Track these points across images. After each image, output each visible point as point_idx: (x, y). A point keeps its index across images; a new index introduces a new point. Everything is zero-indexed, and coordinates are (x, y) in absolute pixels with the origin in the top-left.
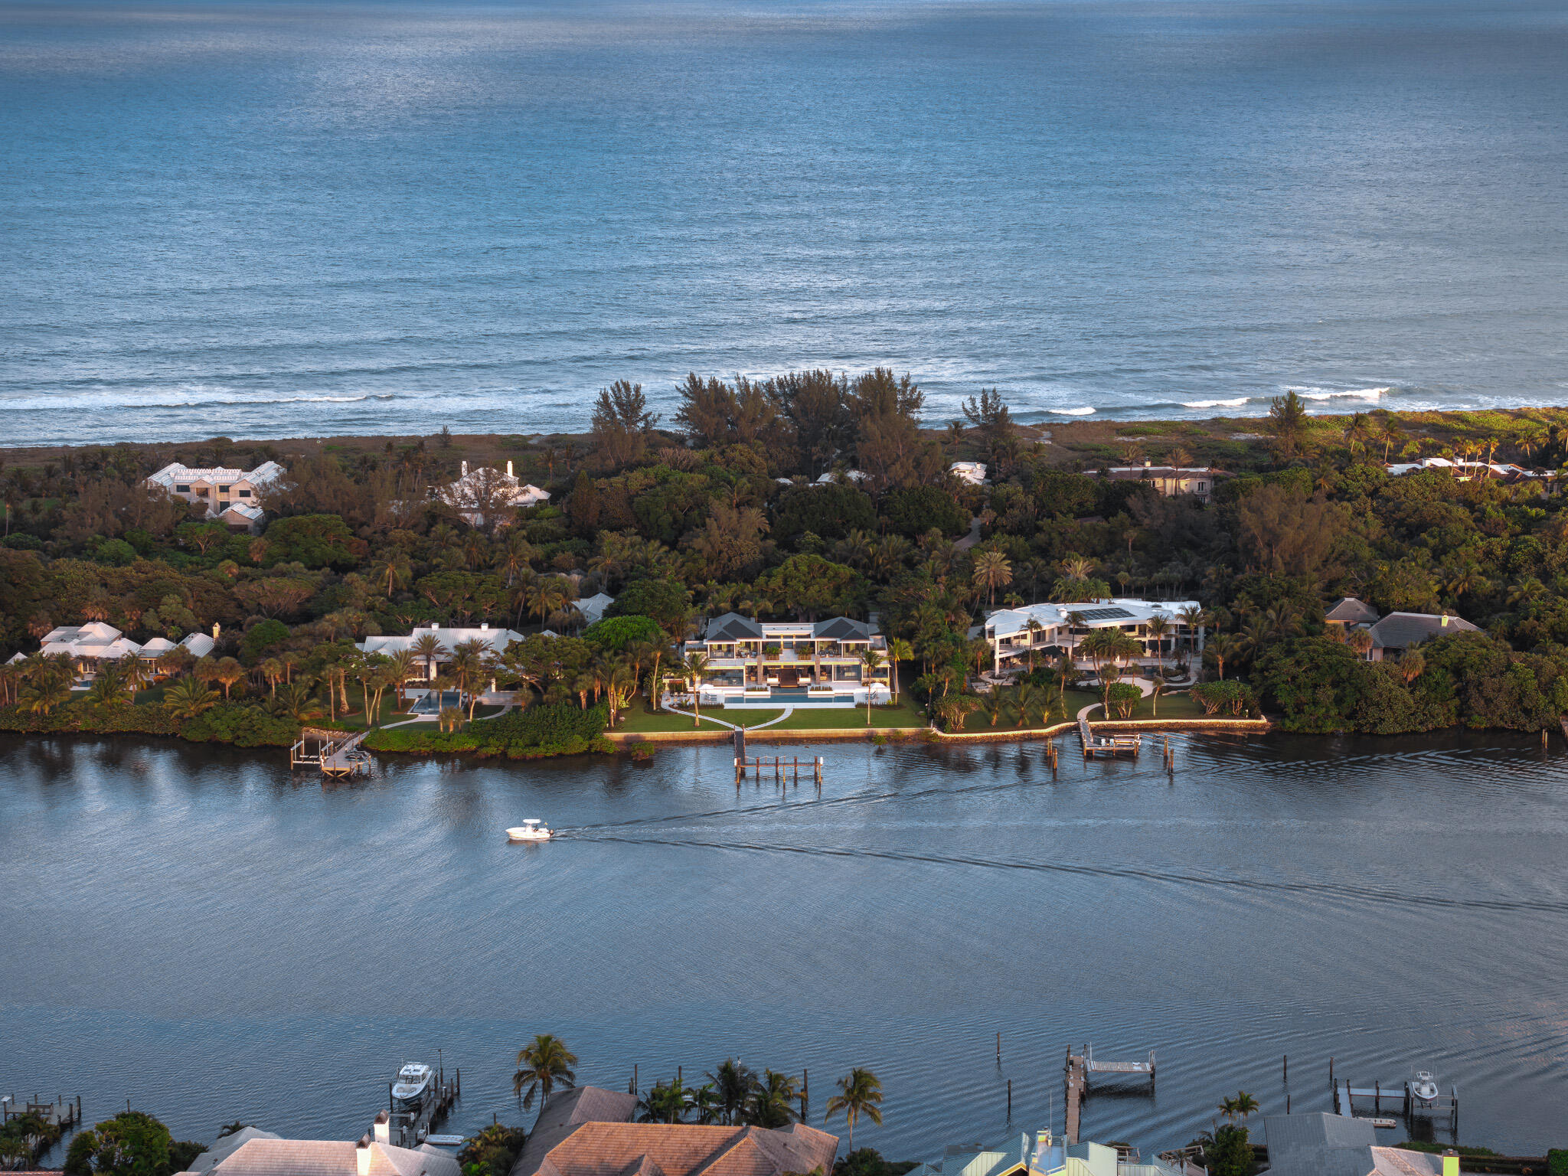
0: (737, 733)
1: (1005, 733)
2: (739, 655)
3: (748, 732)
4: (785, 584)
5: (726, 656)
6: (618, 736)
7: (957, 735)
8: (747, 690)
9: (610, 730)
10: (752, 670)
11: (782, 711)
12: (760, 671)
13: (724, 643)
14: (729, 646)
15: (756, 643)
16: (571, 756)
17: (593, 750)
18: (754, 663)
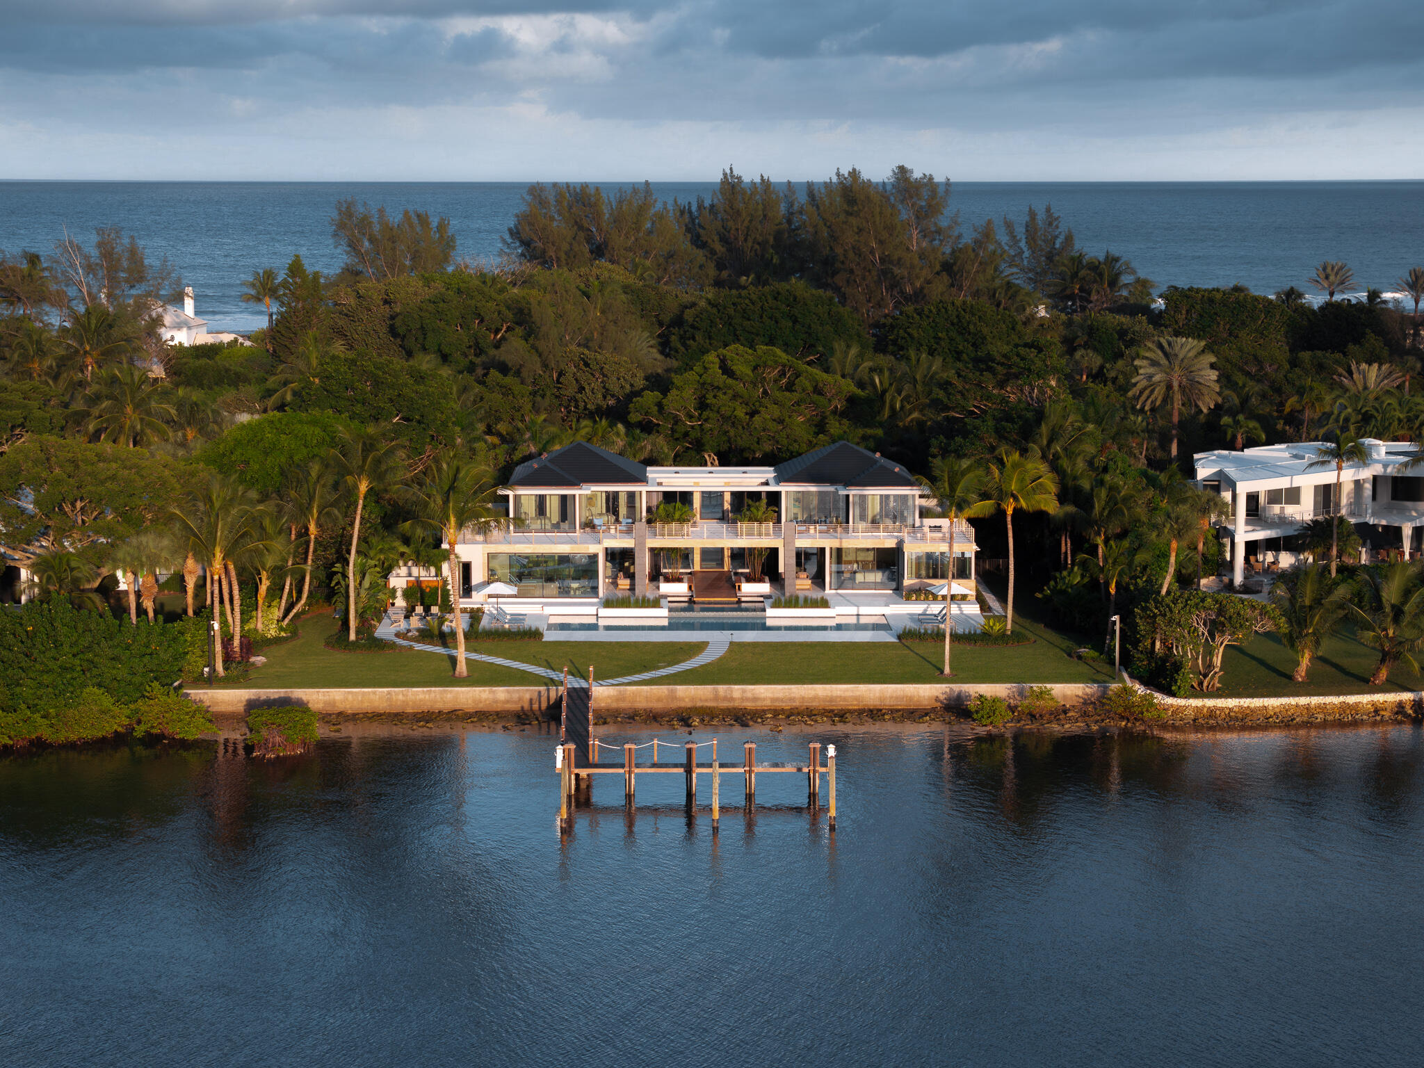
0: (573, 692)
1: (1352, 699)
2: (589, 525)
3: (602, 693)
4: (702, 405)
5: (556, 527)
6: (231, 698)
7: (1210, 703)
8: (608, 604)
9: (211, 681)
10: (621, 559)
11: (700, 647)
12: (643, 564)
13: (553, 493)
14: (564, 498)
15: (631, 496)
16: (71, 746)
17: (140, 731)
18: (626, 543)
